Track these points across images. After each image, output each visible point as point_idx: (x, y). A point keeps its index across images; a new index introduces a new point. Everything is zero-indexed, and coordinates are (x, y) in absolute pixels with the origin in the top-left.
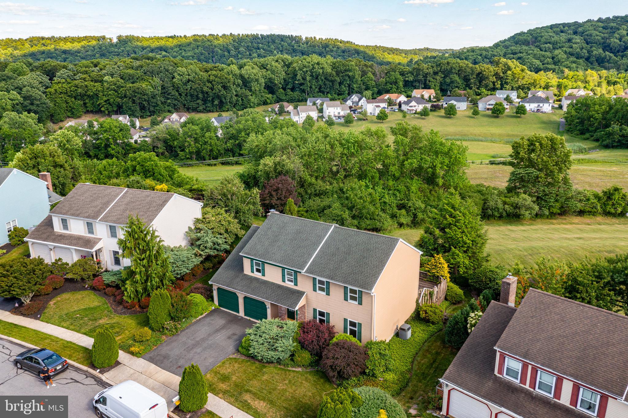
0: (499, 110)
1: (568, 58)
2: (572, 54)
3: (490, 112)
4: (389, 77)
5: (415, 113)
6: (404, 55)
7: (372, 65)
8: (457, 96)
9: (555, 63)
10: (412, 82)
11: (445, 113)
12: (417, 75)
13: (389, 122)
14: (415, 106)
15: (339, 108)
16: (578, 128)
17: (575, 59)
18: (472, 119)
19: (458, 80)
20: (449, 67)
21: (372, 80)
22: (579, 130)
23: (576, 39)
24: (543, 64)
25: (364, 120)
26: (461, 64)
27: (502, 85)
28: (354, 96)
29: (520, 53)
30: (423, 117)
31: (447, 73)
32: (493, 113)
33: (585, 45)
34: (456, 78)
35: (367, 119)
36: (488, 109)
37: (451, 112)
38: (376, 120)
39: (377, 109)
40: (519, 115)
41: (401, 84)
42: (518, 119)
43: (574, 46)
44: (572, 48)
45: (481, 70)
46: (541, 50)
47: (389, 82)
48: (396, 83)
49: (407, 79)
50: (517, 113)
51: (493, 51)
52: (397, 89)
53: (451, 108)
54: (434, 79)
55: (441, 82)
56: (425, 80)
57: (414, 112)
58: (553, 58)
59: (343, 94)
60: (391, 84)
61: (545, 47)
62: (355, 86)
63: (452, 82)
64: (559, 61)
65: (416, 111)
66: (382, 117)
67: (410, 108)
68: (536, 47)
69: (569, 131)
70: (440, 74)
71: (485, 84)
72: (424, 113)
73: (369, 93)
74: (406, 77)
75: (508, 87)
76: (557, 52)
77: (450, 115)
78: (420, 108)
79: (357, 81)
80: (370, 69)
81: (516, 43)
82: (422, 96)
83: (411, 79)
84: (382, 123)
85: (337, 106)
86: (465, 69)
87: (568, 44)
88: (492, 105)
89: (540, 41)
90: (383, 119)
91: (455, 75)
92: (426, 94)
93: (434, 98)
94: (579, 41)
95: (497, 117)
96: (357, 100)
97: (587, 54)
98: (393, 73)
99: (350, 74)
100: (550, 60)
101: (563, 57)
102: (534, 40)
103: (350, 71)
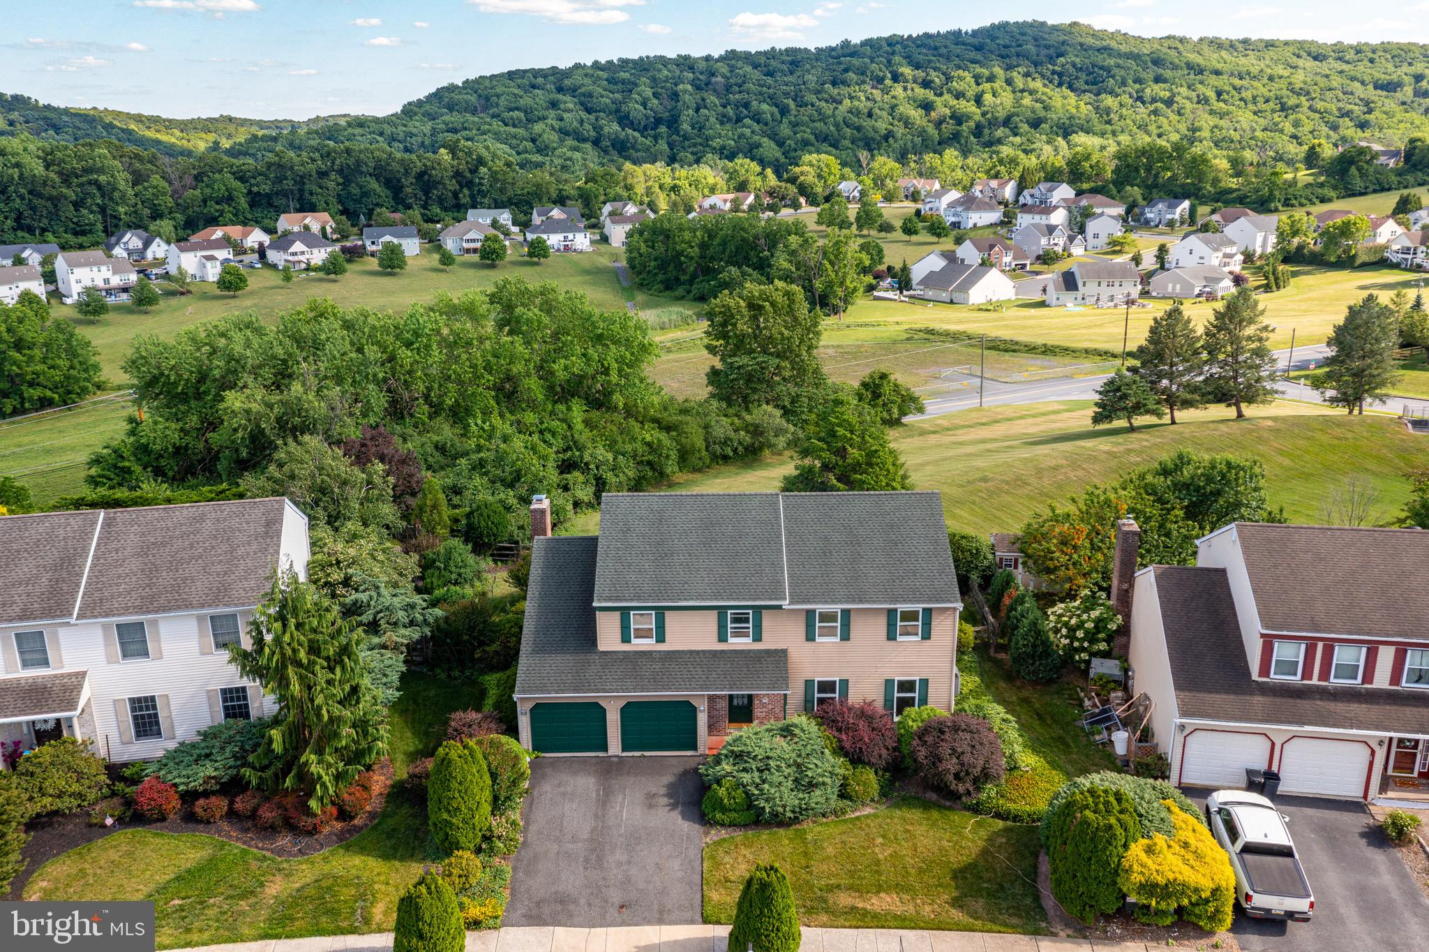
0: (494, 251)
1: (562, 141)
2: (567, 134)
3: (475, 258)
4: (207, 186)
5: (307, 270)
6: (177, 133)
7: (154, 156)
8: (387, 225)
9: (539, 151)
10: (268, 196)
11: (380, 265)
12: (279, 180)
13: (252, 293)
14: (303, 253)
15: (104, 268)
16: (660, 277)
17: (575, 143)
18: (443, 275)
19: (379, 190)
20: (351, 161)
21: (164, 194)
22: (662, 282)
23: (565, 102)
24: (518, 153)
25: (182, 294)
26: (377, 154)
27: (472, 197)
28: (128, 235)
29: (465, 129)
30: (333, 276)
31: (349, 174)
32: (482, 257)
33: (584, 115)
34: (374, 185)
35: (189, 292)
36: (468, 251)
37: (392, 262)
38: (218, 292)
39: (209, 264)
40: (536, 259)
41: (243, 202)
42: (536, 268)
43: (566, 115)
44: (561, 119)
45: (425, 165)
46: (506, 125)
47: (211, 198)
48: (230, 199)
49: (255, 189)
50: (531, 255)
51: (405, 126)
52: (235, 215)
53: (392, 252)
54: (321, 188)
55: (339, 195)
56: (301, 191)
57: (303, 266)
58: (533, 141)
59: (90, 232)
60: (217, 203)
61: (512, 118)
62: (121, 210)
63: (365, 194)
64: (547, 147)
65: (308, 264)
66: (231, 283)
67: (290, 258)
68: (493, 116)
69: (642, 284)
70: (333, 176)
71: (439, 197)
72: (332, 269)
73: (166, 225)
74: (252, 185)
75: (486, 201)
76: (538, 128)
77: (393, 268)
78: (318, 256)
79: (123, 196)
80: (149, 166)
81: (451, 108)
82: (307, 228)
83: (266, 188)
84: (234, 297)
85: (98, 263)
86: (388, 164)
87: (552, 113)
88: (473, 241)
89: (497, 105)
90: (238, 288)
91: (368, 178)
92: (314, 222)
93: (334, 231)
94: (571, 106)
95: (493, 266)
96: (140, 245)
97: (593, 134)
98: (217, 176)
99: (103, 179)
100: (529, 145)
101: (552, 138)
102: (483, 102)
103: (101, 171)
